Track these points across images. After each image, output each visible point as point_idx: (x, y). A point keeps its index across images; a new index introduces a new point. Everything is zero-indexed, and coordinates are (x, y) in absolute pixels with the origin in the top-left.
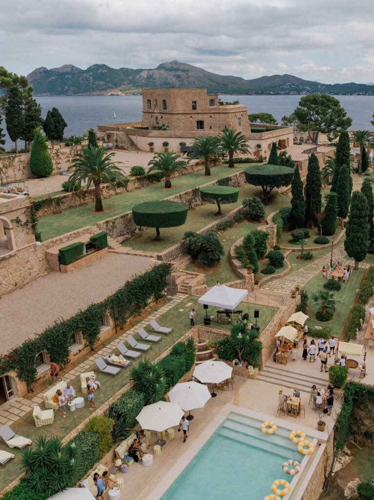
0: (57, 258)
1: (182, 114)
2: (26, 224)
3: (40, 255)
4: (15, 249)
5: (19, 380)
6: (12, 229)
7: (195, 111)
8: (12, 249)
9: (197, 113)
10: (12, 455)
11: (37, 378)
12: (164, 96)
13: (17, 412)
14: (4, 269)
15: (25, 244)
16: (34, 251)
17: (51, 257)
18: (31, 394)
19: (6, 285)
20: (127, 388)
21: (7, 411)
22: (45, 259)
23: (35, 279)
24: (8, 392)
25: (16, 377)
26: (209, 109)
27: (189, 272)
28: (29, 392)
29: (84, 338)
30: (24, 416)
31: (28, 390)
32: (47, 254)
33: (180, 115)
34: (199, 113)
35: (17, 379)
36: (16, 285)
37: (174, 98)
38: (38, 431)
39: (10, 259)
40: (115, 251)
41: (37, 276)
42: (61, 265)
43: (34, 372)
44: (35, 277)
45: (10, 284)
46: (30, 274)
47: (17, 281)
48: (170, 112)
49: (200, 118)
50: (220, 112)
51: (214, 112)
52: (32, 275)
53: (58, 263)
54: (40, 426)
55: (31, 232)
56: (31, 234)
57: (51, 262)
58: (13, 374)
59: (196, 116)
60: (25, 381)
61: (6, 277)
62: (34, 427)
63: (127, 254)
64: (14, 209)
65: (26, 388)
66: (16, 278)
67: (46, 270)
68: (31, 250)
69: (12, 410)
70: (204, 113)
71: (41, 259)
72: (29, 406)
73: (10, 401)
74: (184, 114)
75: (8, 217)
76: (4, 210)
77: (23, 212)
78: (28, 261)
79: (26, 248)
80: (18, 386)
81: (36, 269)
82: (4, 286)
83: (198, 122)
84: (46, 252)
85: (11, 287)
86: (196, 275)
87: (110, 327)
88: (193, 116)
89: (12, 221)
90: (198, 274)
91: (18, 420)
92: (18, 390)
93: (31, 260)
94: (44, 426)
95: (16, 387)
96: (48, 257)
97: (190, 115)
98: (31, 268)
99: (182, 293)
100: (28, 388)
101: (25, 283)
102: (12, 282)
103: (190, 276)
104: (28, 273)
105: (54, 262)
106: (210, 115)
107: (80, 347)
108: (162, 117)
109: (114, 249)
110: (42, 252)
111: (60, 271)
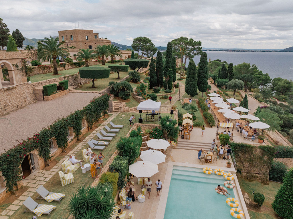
0: (42, 92)
1: (81, 42)
2: (22, 69)
3: (31, 90)
4: (15, 84)
5: (40, 157)
6: (13, 70)
7: (87, 41)
8: (13, 84)
9: (89, 42)
10: (54, 206)
11: (51, 156)
12: (71, 33)
13: (42, 179)
14: (9, 96)
15: (21, 82)
16: (27, 87)
17: (37, 92)
18: (47, 168)
19: (11, 106)
20: (114, 156)
21: (34, 179)
22: (33, 93)
23: (28, 104)
24: (32, 167)
25: (38, 154)
26: (95, 40)
27: (116, 102)
28: (45, 166)
29: (74, 132)
30: (49, 181)
31: (45, 164)
32: (34, 90)
33: (80, 43)
34: (90, 42)
35: (38, 156)
36: (17, 107)
37: (77, 34)
38: (65, 188)
39: (13, 90)
40: (72, 91)
41: (30, 103)
42: (44, 97)
43: (48, 152)
44: (28, 103)
45: (14, 106)
46: (25, 101)
47: (18, 104)
48: (75, 41)
49: (90, 44)
50: (100, 41)
51: (97, 41)
52: (27, 102)
53: (42, 95)
54: (65, 185)
55: (24, 75)
56: (25, 76)
57: (37, 95)
58: (35, 152)
59: (88, 43)
60: (43, 158)
61: (11, 101)
62: (61, 186)
63: (80, 92)
64: (14, 58)
65: (44, 163)
66: (17, 102)
67: (34, 100)
68: (25, 86)
69: (38, 178)
70: (92, 42)
71: (31, 93)
72: (50, 174)
73: (34, 173)
74: (82, 42)
75: (10, 62)
76: (8, 57)
77: (20, 61)
78: (24, 93)
79: (22, 84)
80: (39, 162)
81: (29, 98)
82: (10, 107)
83: (89, 46)
84: (34, 89)
85: (14, 108)
86: (121, 103)
87: (86, 127)
88: (86, 43)
89: (13, 65)
90: (121, 102)
91: (46, 184)
92: (39, 165)
93: (26, 93)
94: (68, 184)
95: (38, 162)
96: (35, 92)
97: (85, 43)
98: (26, 97)
99: (115, 111)
100: (45, 163)
101: (22, 106)
102: (15, 105)
103: (117, 104)
104: (24, 100)
105: (40, 95)
106: (95, 43)
107: (72, 137)
108: (70, 44)
109: (71, 90)
110: (32, 88)
111: (44, 100)
